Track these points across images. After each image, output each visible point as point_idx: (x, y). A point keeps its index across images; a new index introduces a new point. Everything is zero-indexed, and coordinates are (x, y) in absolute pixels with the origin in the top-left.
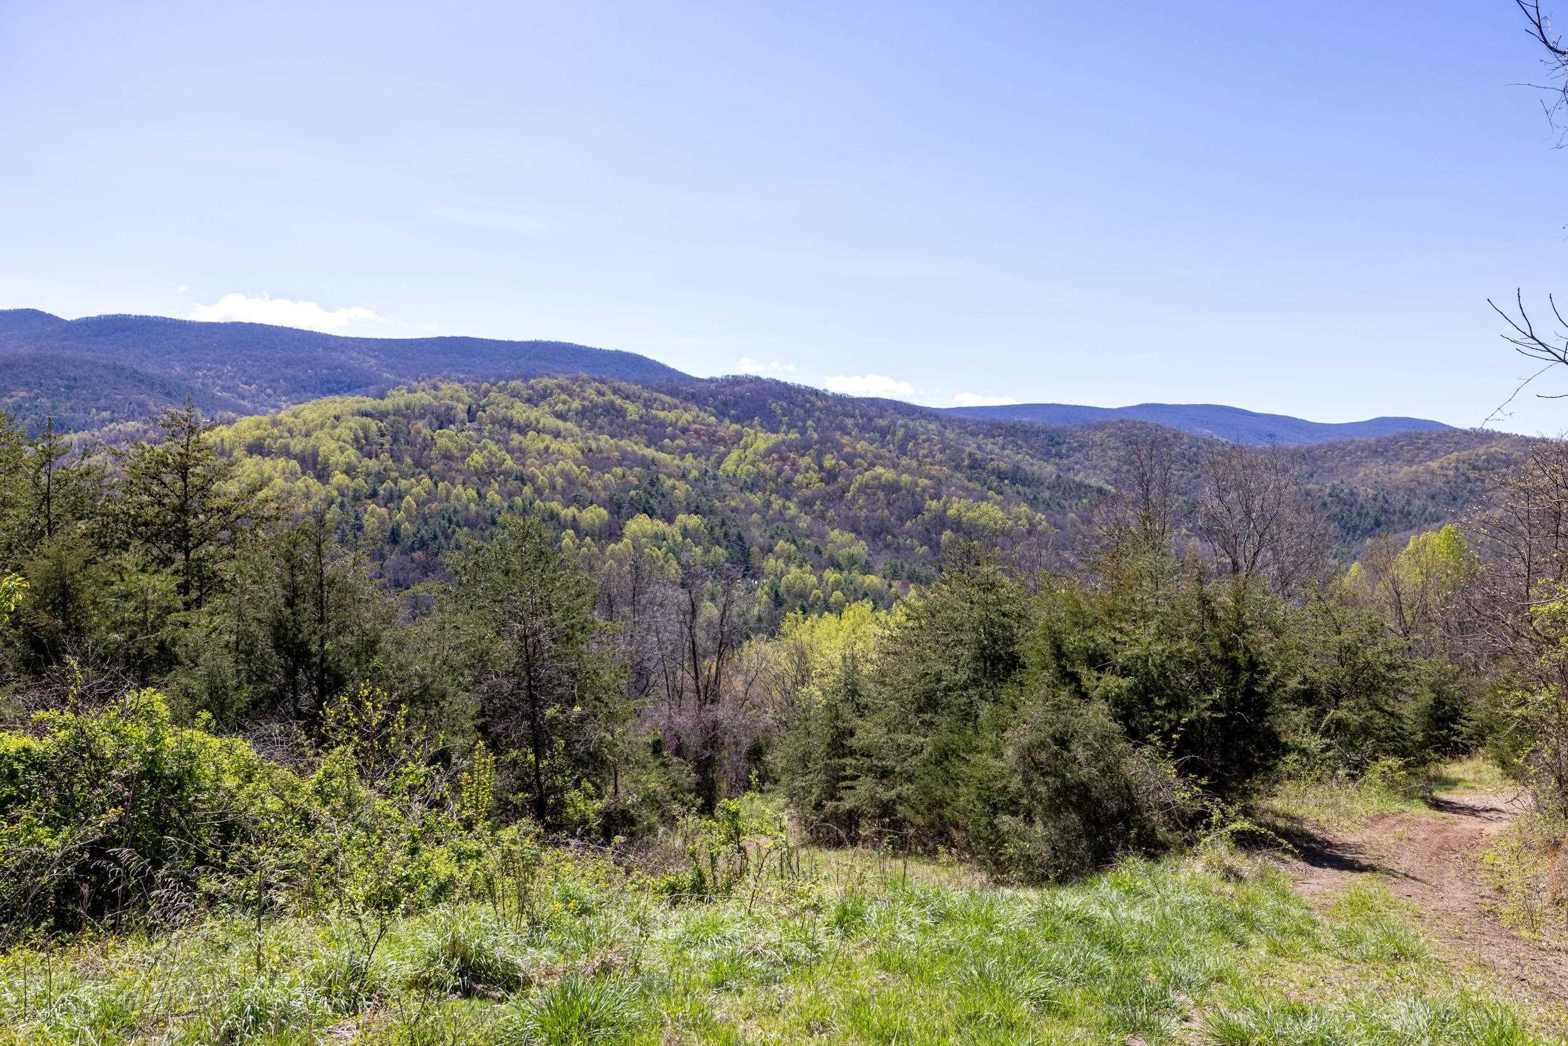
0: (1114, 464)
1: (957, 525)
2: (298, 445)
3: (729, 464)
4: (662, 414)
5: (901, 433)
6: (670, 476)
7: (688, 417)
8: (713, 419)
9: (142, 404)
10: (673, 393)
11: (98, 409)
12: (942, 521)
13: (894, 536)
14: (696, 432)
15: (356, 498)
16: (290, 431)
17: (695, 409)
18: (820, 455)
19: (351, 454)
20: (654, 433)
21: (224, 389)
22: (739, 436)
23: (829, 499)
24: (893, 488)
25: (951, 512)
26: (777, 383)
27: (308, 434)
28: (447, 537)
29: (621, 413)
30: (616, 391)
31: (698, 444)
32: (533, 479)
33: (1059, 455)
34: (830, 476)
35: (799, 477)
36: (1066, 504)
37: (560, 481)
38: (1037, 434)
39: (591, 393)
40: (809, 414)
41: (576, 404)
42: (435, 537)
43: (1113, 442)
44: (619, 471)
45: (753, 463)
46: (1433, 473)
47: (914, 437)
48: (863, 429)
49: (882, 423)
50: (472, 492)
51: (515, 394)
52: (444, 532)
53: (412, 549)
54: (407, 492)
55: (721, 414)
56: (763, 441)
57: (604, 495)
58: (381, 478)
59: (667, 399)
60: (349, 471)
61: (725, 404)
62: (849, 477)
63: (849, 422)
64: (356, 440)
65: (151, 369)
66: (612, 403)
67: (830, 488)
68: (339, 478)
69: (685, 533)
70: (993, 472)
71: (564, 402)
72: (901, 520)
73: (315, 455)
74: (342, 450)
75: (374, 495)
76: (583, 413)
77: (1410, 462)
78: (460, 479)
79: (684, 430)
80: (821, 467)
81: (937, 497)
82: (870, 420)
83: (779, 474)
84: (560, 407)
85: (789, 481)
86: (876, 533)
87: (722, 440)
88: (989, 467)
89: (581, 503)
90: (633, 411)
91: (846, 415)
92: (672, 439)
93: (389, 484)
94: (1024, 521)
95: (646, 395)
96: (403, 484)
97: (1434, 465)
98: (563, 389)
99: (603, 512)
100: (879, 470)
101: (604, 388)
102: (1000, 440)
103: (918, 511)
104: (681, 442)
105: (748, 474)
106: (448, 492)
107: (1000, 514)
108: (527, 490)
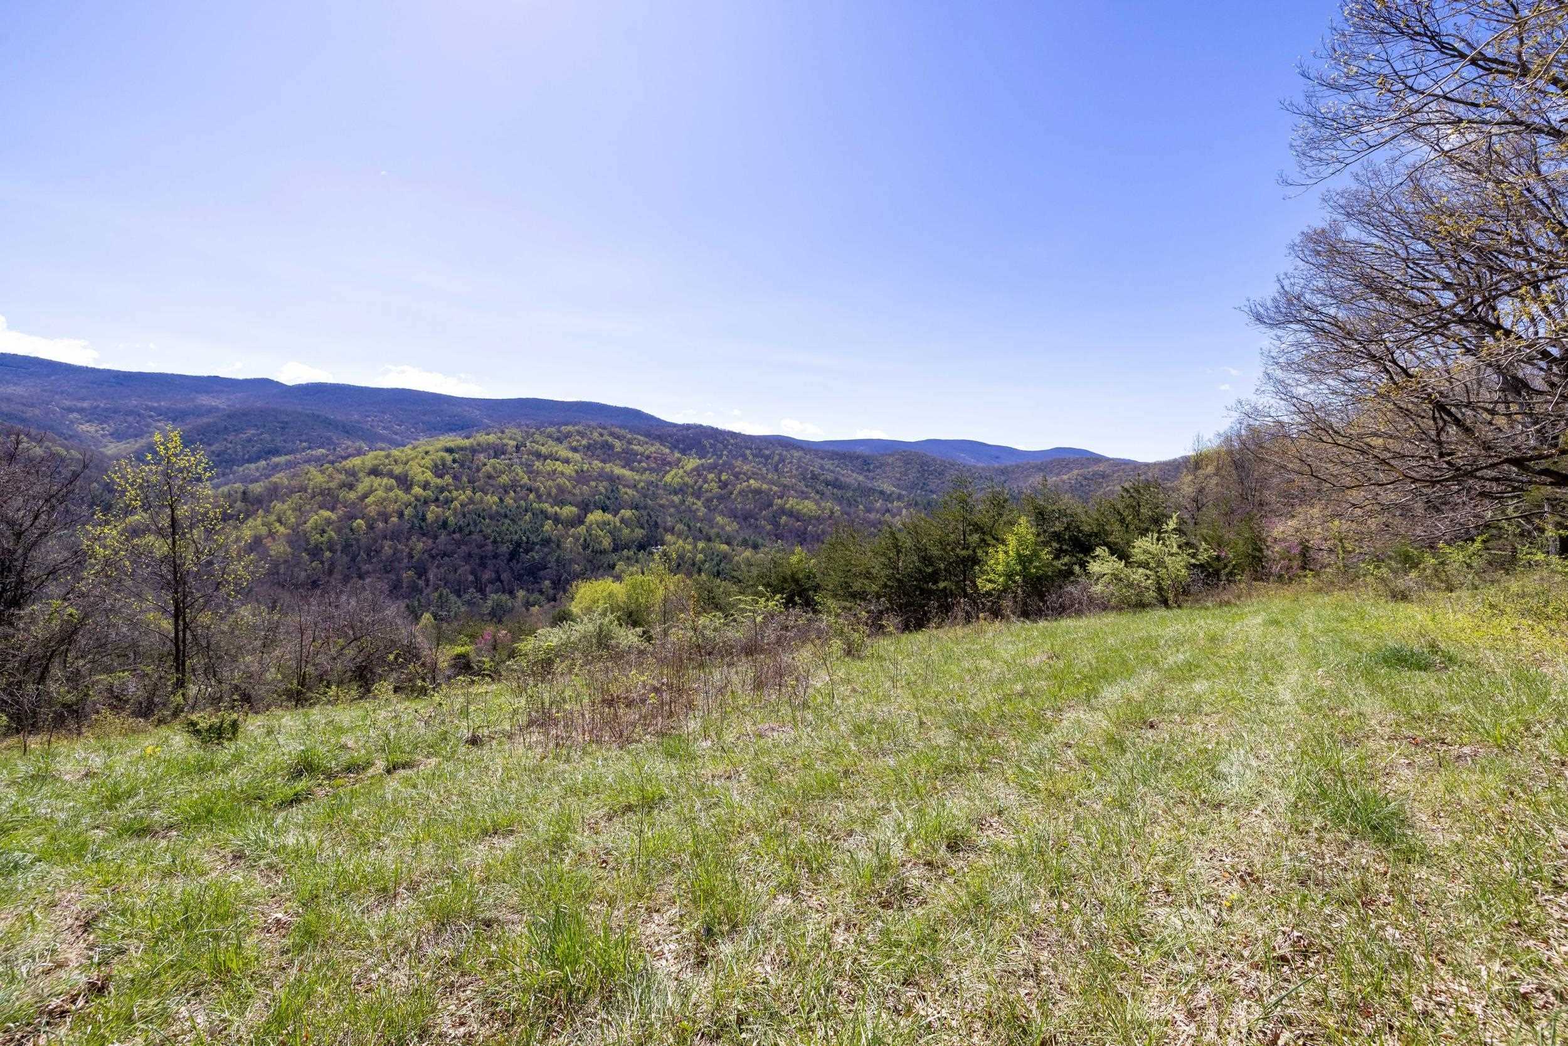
0: (898, 475)
1: (791, 514)
2: (398, 470)
3: (668, 478)
4: (635, 448)
5: (777, 458)
6: (625, 486)
7: (653, 449)
8: (667, 451)
9: (329, 439)
10: (648, 435)
11: (301, 441)
12: (783, 511)
13: (756, 519)
14: (655, 458)
15: (426, 502)
16: (396, 461)
17: (658, 445)
18: (721, 472)
19: (429, 475)
20: (629, 459)
21: (384, 428)
22: (679, 460)
23: (721, 498)
24: (758, 492)
25: (787, 506)
26: (712, 428)
27: (406, 464)
28: (476, 525)
29: (611, 447)
30: (612, 434)
31: (654, 465)
32: (537, 490)
33: (869, 470)
34: (724, 485)
35: (706, 486)
36: (859, 499)
37: (554, 491)
38: (858, 458)
39: (596, 435)
40: (726, 447)
41: (584, 442)
42: (469, 525)
43: (899, 463)
44: (593, 484)
45: (681, 477)
46: (1064, 482)
47: (784, 461)
48: (754, 456)
49: (767, 452)
50: (496, 499)
51: (550, 436)
52: (475, 522)
53: (454, 532)
54: (456, 499)
55: (674, 447)
56: (692, 463)
57: (579, 499)
58: (442, 490)
59: (642, 438)
60: (426, 486)
61: (677, 441)
62: (734, 486)
63: (748, 452)
64: (436, 466)
65: (339, 417)
66: (607, 441)
67: (723, 492)
68: (417, 490)
69: (622, 521)
70: (823, 481)
71: (578, 441)
72: (761, 510)
73: (406, 476)
74: (423, 472)
75: (437, 500)
76: (588, 447)
77: (1058, 475)
78: (491, 490)
79: (648, 457)
80: (720, 481)
81: (781, 497)
82: (761, 450)
83: (696, 482)
84: (574, 444)
85: (701, 488)
86: (745, 518)
87: (669, 463)
88: (822, 478)
89: (562, 503)
90: (618, 445)
91: (747, 448)
92: (640, 462)
93: (446, 493)
94: (827, 511)
95: (629, 436)
96: (455, 494)
97: (1065, 477)
98: (579, 432)
99: (574, 509)
100: (752, 481)
101: (605, 432)
102: (836, 462)
103: (770, 505)
104: (644, 464)
105: (678, 483)
106: (482, 499)
107: (815, 507)
108: (532, 496)
